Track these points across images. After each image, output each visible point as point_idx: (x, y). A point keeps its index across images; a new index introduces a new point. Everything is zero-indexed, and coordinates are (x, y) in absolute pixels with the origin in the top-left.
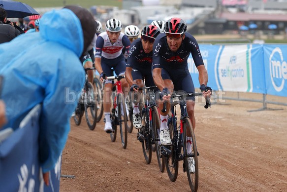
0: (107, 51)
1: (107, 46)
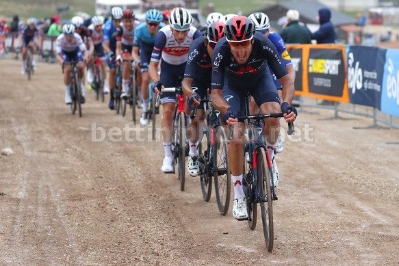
0: (171, 53)
1: (171, 46)
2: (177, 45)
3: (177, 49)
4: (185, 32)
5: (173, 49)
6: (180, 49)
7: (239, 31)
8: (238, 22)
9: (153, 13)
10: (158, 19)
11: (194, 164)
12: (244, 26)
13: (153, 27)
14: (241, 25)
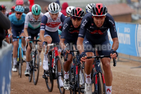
1: (50, 22)
2: (53, 21)
3: (53, 24)
4: (57, 14)
5: (51, 24)
6: (54, 24)
7: (99, 10)
8: (99, 6)
9: (19, 7)
10: (22, 10)
11: (67, 84)
12: (102, 8)
13: (19, 15)
14: (101, 8)
